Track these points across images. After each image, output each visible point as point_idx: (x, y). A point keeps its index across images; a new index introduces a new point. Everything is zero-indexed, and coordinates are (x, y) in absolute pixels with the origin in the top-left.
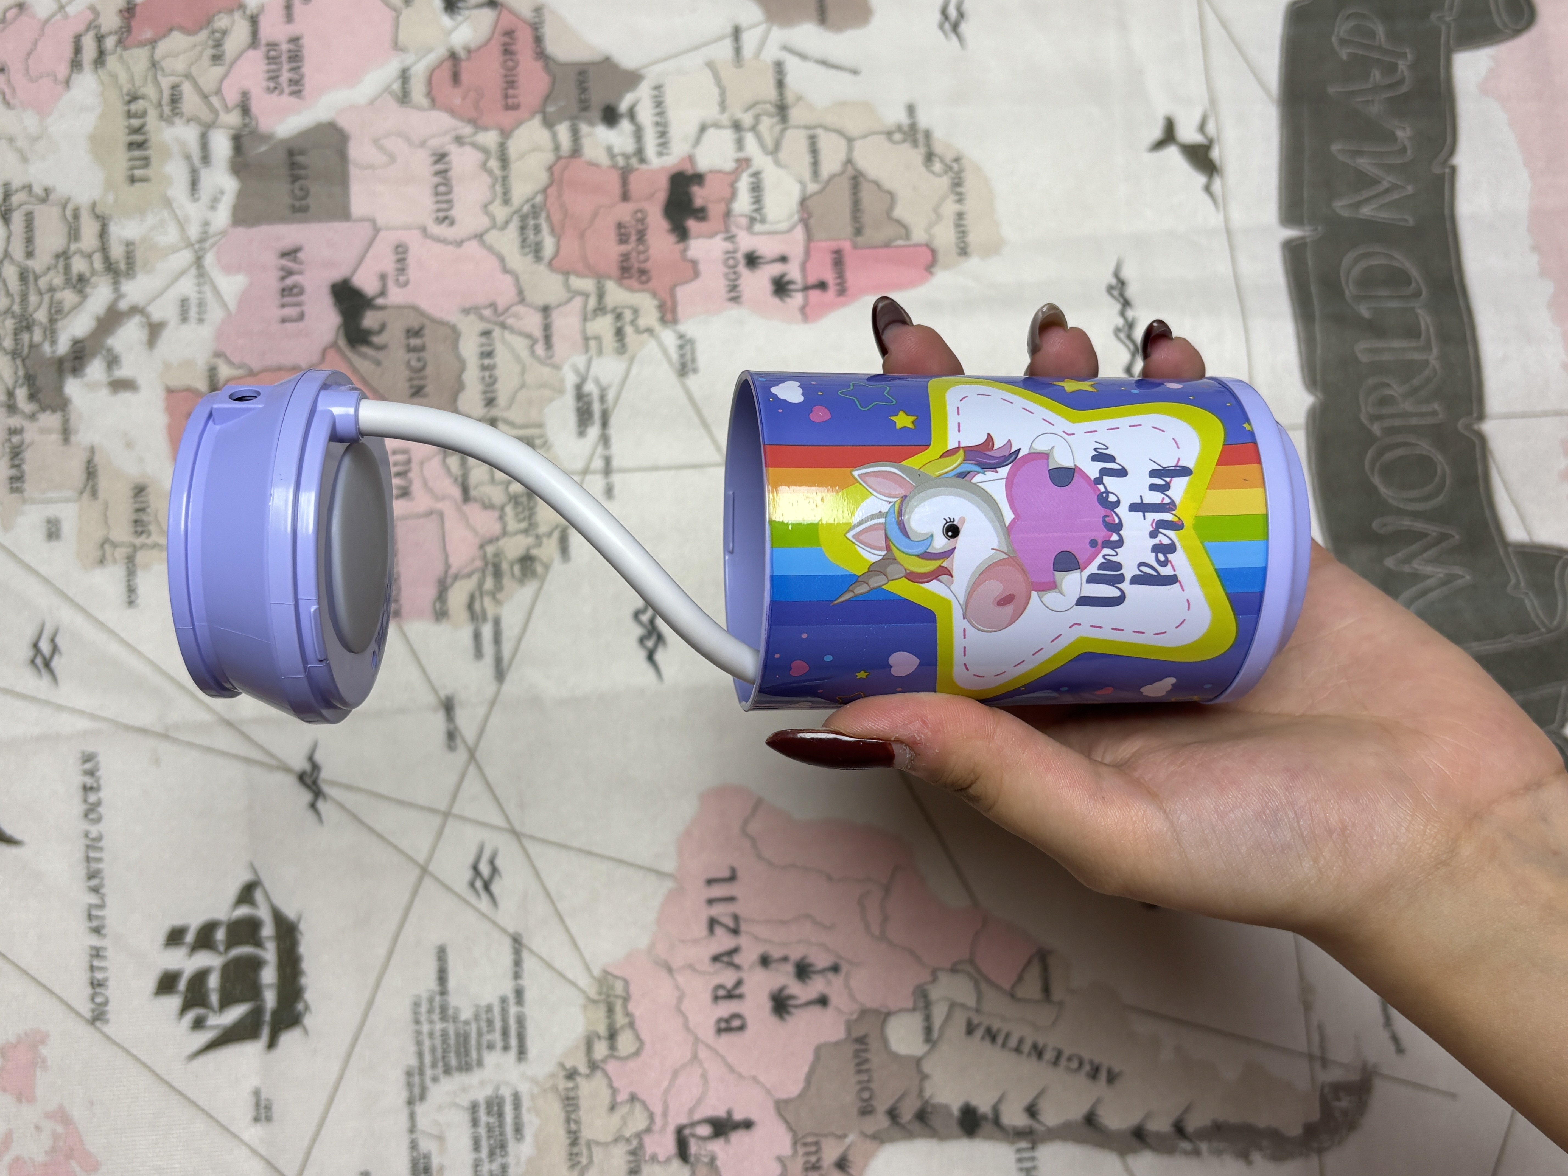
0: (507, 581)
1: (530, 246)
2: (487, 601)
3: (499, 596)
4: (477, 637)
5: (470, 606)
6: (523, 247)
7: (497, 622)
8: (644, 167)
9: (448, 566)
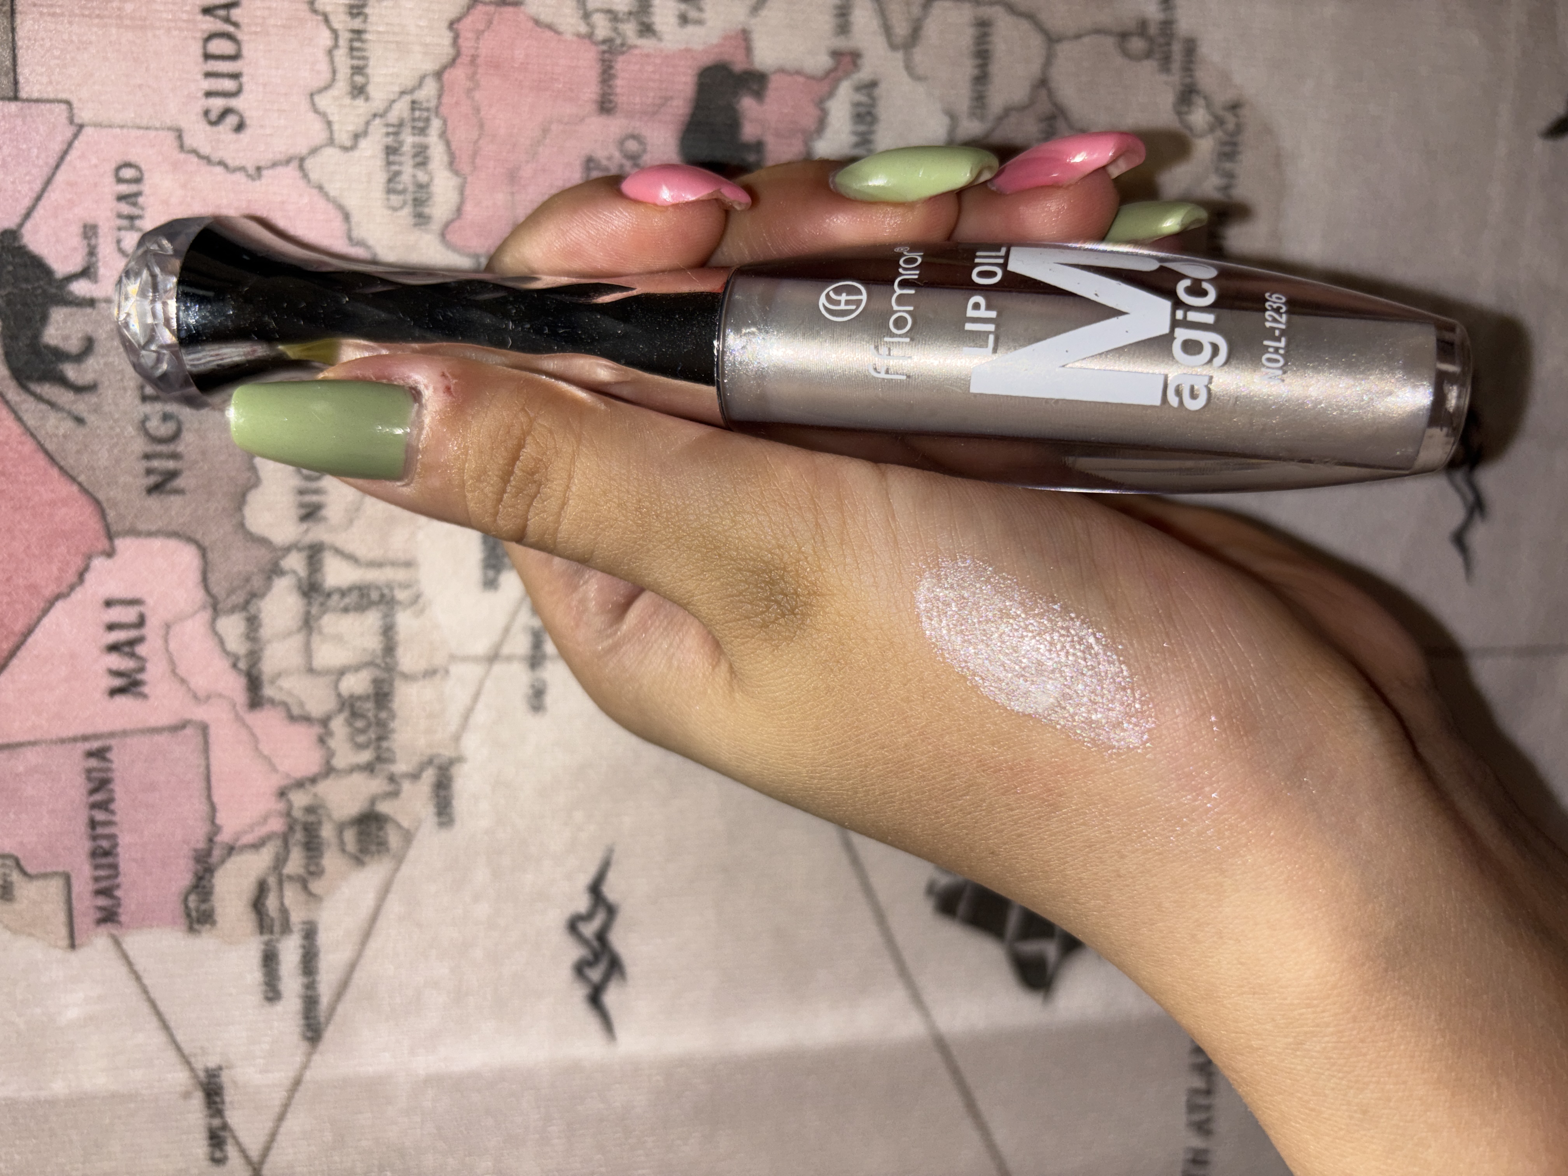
0: (331, 860)
1: (403, 192)
2: (292, 896)
3: (316, 886)
4: (270, 960)
5: (258, 905)
6: (390, 191)
7: (310, 933)
8: (647, 44)
9: (215, 829)
